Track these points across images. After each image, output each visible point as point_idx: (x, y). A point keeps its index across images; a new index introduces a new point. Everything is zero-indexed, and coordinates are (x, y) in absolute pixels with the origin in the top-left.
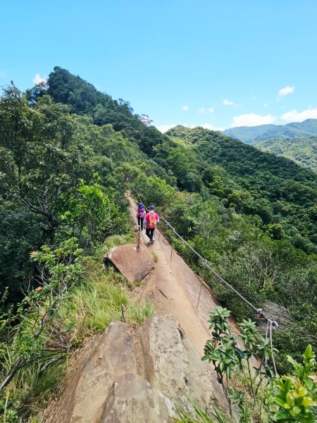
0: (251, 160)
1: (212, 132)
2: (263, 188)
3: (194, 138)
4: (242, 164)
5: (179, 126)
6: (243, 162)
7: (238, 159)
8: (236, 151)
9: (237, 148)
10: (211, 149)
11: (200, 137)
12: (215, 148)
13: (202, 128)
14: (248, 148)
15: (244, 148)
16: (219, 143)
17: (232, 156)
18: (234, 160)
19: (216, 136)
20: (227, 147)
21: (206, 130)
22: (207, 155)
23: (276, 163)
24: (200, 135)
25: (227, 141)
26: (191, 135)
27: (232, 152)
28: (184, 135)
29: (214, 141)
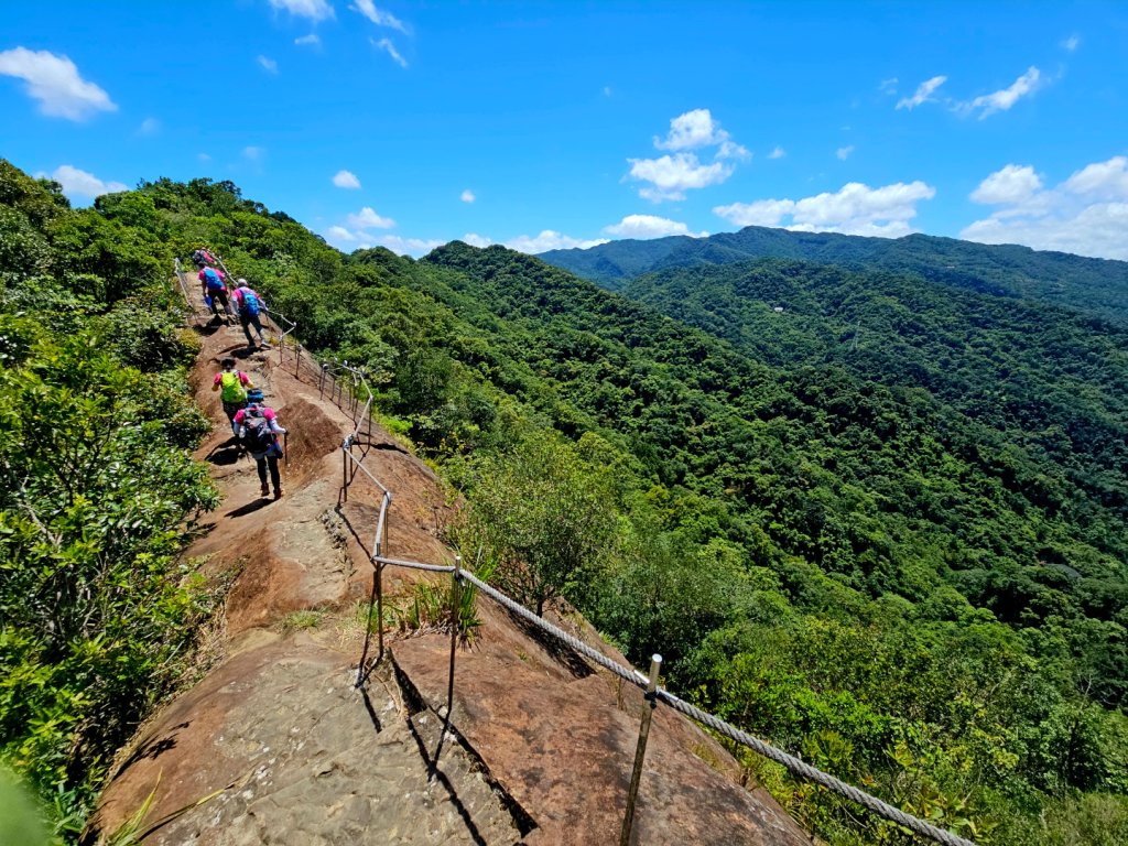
0: (591, 309)
1: (522, 255)
2: (550, 346)
3: (488, 267)
4: (575, 318)
5: (456, 243)
6: (576, 314)
7: (570, 309)
8: (564, 293)
9: (568, 287)
10: (521, 291)
11: (499, 267)
12: (528, 289)
13: (502, 248)
14: (586, 288)
15: (580, 288)
16: (536, 278)
17: (560, 302)
18: (563, 310)
19: (530, 265)
20: (549, 287)
21: (511, 251)
22: (512, 303)
23: (629, 313)
24: (499, 263)
25: (549, 275)
26: (480, 262)
27: (558, 296)
28: (466, 263)
29: (525, 275)
